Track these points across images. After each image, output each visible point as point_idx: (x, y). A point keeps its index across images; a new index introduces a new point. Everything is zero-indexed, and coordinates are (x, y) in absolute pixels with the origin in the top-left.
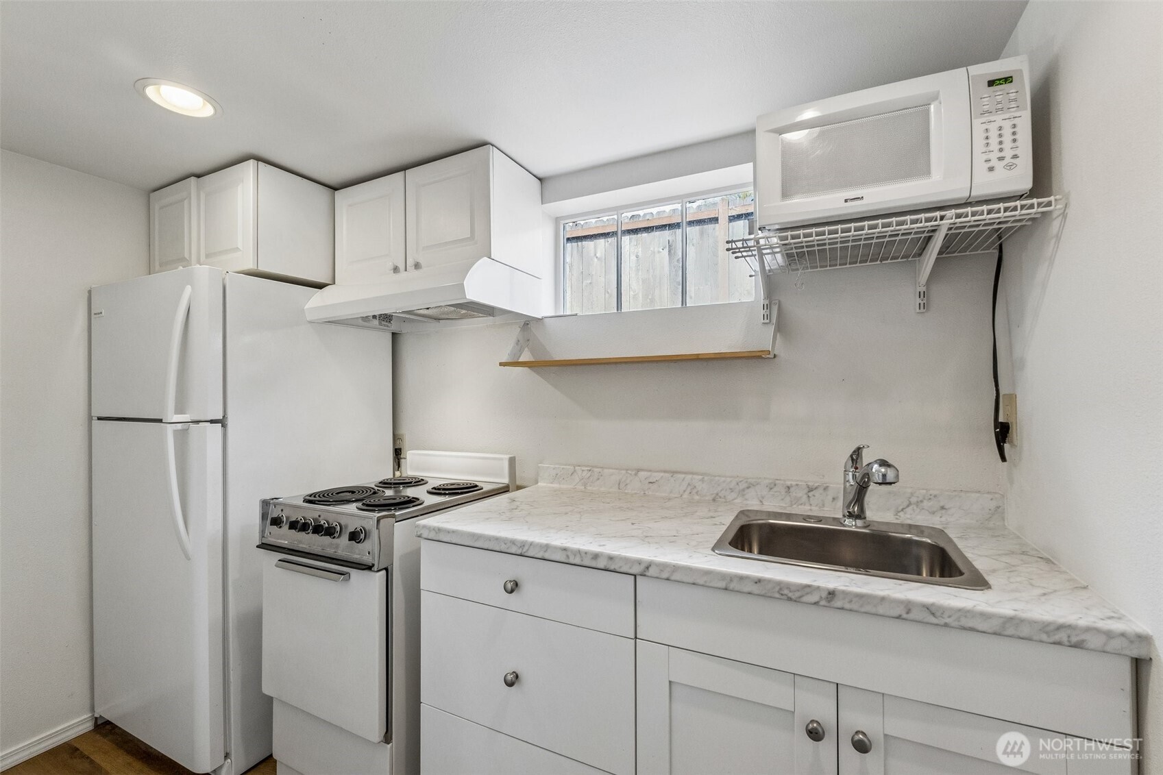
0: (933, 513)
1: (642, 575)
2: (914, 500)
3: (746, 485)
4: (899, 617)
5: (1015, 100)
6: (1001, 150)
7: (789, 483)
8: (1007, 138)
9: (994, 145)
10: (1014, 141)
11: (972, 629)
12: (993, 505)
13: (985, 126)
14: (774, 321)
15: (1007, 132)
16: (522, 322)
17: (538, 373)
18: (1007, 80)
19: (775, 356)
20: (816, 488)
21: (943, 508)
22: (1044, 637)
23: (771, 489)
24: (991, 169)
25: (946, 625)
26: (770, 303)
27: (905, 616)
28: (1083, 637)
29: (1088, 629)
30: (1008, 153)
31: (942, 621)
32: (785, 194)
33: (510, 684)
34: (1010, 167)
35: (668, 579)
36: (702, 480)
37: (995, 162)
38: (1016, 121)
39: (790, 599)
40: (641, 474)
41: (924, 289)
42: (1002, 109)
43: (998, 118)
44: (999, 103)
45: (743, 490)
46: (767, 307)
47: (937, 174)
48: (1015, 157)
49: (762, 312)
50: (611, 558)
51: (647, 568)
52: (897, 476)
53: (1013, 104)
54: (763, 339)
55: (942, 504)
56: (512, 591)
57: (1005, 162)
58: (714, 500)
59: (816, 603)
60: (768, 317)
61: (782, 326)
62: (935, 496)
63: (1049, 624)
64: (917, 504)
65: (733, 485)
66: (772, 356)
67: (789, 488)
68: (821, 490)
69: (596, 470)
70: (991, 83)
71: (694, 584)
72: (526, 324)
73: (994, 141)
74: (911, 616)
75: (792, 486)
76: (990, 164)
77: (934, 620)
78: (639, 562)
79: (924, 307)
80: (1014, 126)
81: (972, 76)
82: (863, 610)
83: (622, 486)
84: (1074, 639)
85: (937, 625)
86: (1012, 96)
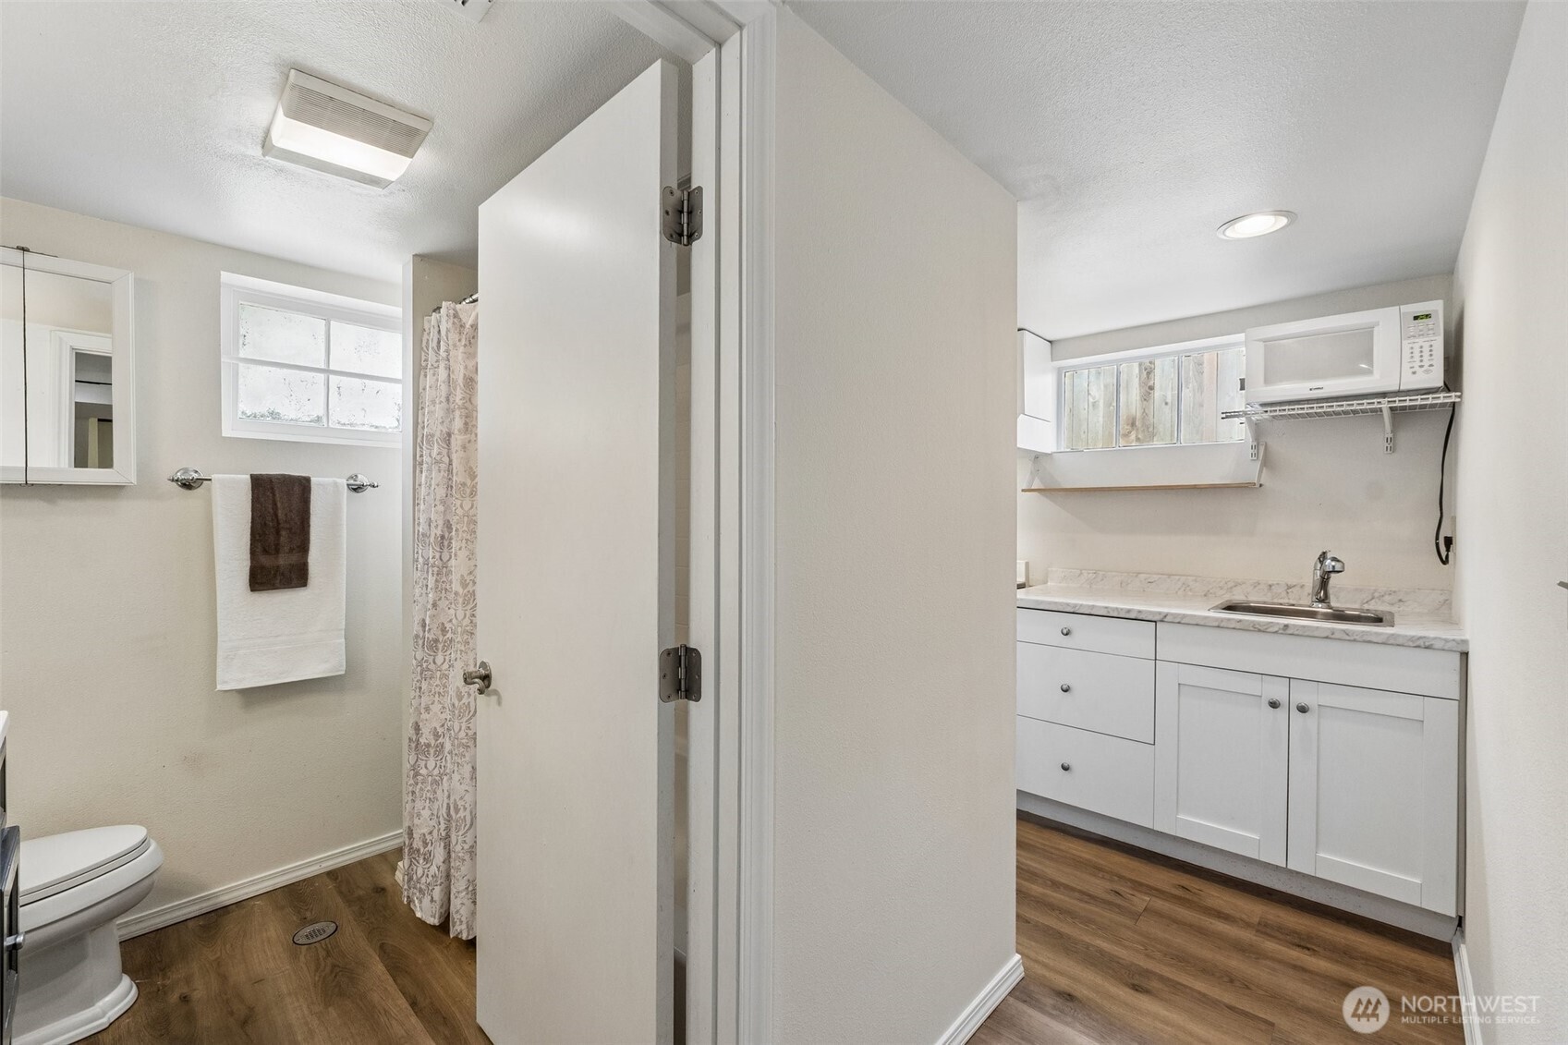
0: (1393, 604)
1: (1162, 621)
2: (1376, 595)
3: (1233, 584)
4: (1327, 638)
5: (1432, 329)
6: (1421, 361)
7: (1270, 583)
8: (1426, 354)
9: (1417, 358)
10: (1431, 355)
11: (1370, 642)
12: (1442, 598)
13: (1411, 346)
14: (1261, 458)
15: (1426, 349)
16: (1033, 456)
17: (1047, 497)
18: (1428, 316)
19: (1261, 485)
20: (1294, 586)
21: (1400, 601)
22: (1411, 644)
23: (1255, 587)
24: (1414, 373)
25: (1355, 640)
26: (1258, 444)
27: (1330, 636)
28: (1433, 642)
29: (1435, 638)
30: (1426, 363)
31: (1352, 638)
32: (1267, 381)
33: (1066, 691)
34: (1427, 372)
35: (1179, 623)
36: (1196, 581)
37: (1417, 369)
38: (1432, 343)
39: (1260, 631)
40: (1142, 576)
41: (1391, 435)
42: (1423, 335)
43: (1420, 341)
44: (1421, 331)
45: (1231, 588)
46: (1256, 447)
47: (1377, 374)
48: (1431, 365)
49: (1251, 451)
50: (1140, 612)
51: (1165, 616)
52: (1343, 567)
53: (1431, 332)
54: (1251, 472)
55: (1400, 598)
56: (1067, 634)
57: (1423, 369)
58: (1205, 595)
59: (1276, 632)
60: (1257, 455)
61: (1267, 462)
62: (1394, 592)
63: (1413, 637)
64: (1379, 598)
65: (1221, 584)
66: (1257, 486)
67: (1270, 586)
68: (1298, 588)
69: (1101, 573)
70: (1416, 318)
71: (1197, 625)
72: (1037, 458)
73: (1417, 354)
74: (1333, 636)
75: (1273, 585)
76: (1413, 370)
77: (1348, 638)
78: (1160, 613)
79: (1392, 449)
80: (1431, 346)
81: (1404, 313)
82: (1306, 634)
83: (1124, 584)
84: (1427, 644)
85: (1349, 640)
86: (1431, 327)
